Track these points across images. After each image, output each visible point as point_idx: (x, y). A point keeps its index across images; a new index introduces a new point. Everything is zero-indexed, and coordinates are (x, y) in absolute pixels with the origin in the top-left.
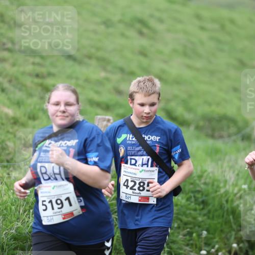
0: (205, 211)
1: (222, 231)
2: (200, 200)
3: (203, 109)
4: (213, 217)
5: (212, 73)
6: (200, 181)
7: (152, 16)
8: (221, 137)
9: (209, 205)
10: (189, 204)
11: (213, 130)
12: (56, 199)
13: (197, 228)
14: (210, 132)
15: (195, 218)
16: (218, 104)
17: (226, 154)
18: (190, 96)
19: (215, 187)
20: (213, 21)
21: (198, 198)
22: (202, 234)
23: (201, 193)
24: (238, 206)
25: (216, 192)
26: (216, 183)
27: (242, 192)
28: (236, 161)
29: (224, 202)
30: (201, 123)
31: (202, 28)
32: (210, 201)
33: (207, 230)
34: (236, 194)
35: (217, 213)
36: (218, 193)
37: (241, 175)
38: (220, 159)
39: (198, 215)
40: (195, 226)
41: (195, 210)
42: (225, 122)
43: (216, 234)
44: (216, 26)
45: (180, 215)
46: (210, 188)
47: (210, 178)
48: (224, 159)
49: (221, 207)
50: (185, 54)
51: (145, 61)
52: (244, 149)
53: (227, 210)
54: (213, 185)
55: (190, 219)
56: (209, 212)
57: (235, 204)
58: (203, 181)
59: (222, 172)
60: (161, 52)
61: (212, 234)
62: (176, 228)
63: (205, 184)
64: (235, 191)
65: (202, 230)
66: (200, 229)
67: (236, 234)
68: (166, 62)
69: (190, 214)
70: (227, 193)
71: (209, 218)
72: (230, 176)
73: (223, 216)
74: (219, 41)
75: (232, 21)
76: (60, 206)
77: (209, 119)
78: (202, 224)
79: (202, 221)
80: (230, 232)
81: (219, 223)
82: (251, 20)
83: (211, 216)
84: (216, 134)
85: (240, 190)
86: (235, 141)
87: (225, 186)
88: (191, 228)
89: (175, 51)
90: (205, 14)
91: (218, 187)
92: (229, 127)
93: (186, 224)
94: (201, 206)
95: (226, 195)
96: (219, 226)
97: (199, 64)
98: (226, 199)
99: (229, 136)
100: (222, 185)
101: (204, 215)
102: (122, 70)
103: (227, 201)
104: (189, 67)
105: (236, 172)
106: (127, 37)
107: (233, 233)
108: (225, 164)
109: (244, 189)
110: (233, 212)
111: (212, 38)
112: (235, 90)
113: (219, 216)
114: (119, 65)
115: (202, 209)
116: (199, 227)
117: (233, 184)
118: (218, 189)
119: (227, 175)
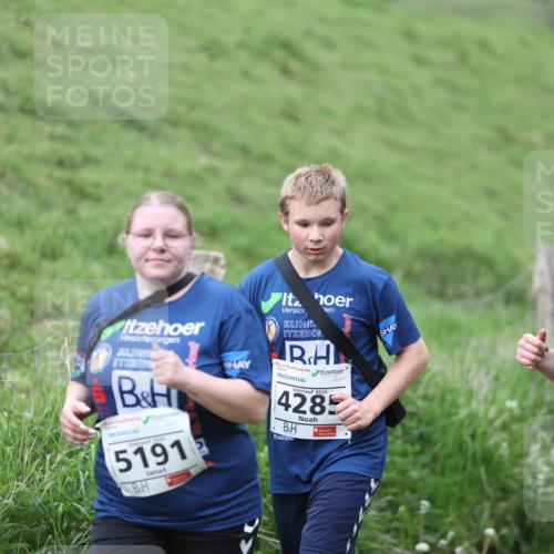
0: (426, 458)
1: (462, 500)
2: (416, 433)
3: (420, 237)
4: (443, 470)
5: (441, 157)
6: (414, 391)
7: (308, 34)
8: (460, 296)
9: (435, 444)
10: (392, 443)
11: (443, 280)
12: (152, 444)
13: (408, 493)
14: (436, 286)
15: (403, 473)
16: (453, 226)
17: (471, 333)
18: (393, 208)
19: (447, 405)
20: (443, 43)
21: (410, 429)
22: (418, 508)
23: (416, 419)
24: (497, 445)
25: (449, 415)
26: (449, 397)
28: (493, 349)
29: (467, 438)
30: (417, 267)
31: (419, 61)
32: (436, 436)
33: (431, 499)
34: (493, 420)
35: (451, 462)
36: (454, 418)
37: (503, 379)
38: (457, 345)
39: (410, 467)
40: (403, 490)
41: (404, 454)
42: (468, 265)
43: (451, 508)
44: (449, 56)
46: (436, 408)
47: (437, 385)
48: (467, 344)
49: (461, 447)
50: (382, 117)
51: (294, 132)
52: (510, 323)
53: (474, 455)
54: (443, 400)
55: (393, 475)
56: (435, 459)
57: (491, 442)
58: (421, 391)
59: (462, 373)
60: (328, 112)
61: (441, 507)
63: (425, 397)
64: (492, 414)
65: (419, 500)
66: (416, 496)
67: (493, 507)
68: (339, 133)
69: (393, 463)
70: (472, 417)
71: (433, 472)
72: (481, 382)
73: (464, 469)
74: (455, 89)
75: (484, 45)
76: (161, 459)
77: (433, 258)
78: (420, 485)
79: (421, 479)
80: (480, 502)
81: (456, 483)
82: (525, 44)
84: (450, 290)
85: (501, 412)
86: (490, 306)
87: (468, 402)
88: (395, 495)
89: (359, 109)
90: (424, 28)
91: (454, 404)
92: (476, 275)
93: (384, 485)
94: (418, 447)
95: (471, 423)
96: (456, 489)
97: (411, 138)
98: (470, 430)
99: (478, 294)
100: (461, 400)
101: (424, 466)
102: (244, 151)
103: (473, 436)
104: (390, 144)
105: (493, 373)
106: (255, 80)
107: (487, 505)
108: (469, 356)
109: (511, 410)
110: (488, 459)
111: (440, 83)
112: (491, 194)
113: (456, 468)
114: (239, 140)
115: (420, 452)
116: (413, 491)
117: (486, 398)
118: (453, 410)
119: (473, 378)
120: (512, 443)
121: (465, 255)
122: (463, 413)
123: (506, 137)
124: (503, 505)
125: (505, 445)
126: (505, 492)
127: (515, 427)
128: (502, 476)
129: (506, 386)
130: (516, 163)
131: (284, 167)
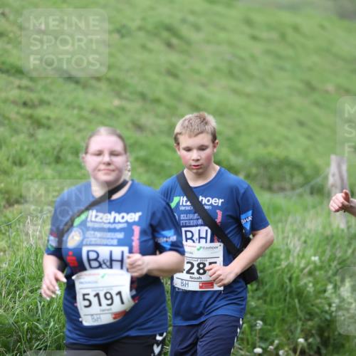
0: (260, 293)
1: (283, 320)
4: (271, 301)
5: (269, 100)
7: (184, 21)
8: (282, 189)
9: (266, 284)
11: (271, 180)
12: (105, 292)
13: (249, 316)
14: (266, 183)
16: (277, 144)
17: (289, 213)
18: (238, 133)
19: (273, 259)
20: (270, 27)
22: (256, 325)
24: (306, 285)
25: (275, 265)
26: (275, 254)
28: (303, 223)
29: (287, 280)
30: (254, 170)
31: (254, 38)
32: (266, 279)
33: (262, 320)
34: (304, 269)
35: (277, 296)
36: (278, 268)
37: (309, 242)
38: (280, 221)
39: (250, 299)
42: (286, 169)
43: (276, 325)
44: (274, 35)
46: (266, 261)
48: (286, 221)
49: (282, 286)
50: (231, 74)
51: (175, 85)
52: (314, 207)
53: (291, 291)
54: (271, 256)
56: (266, 294)
57: (302, 283)
59: (283, 238)
60: (197, 72)
61: (270, 325)
64: (302, 265)
65: (256, 320)
66: (254, 318)
67: (303, 325)
68: (204, 85)
70: (290, 267)
71: (265, 302)
72: (295, 245)
73: (285, 300)
74: (278, 57)
75: (296, 29)
76: (110, 302)
77: (264, 165)
79: (256, 307)
80: (295, 321)
81: (279, 310)
82: (322, 27)
83: (268, 299)
84: (275, 186)
85: (308, 264)
86: (301, 195)
87: (287, 258)
89: (216, 69)
90: (258, 18)
91: (278, 259)
92: (292, 176)
94: (255, 286)
95: (289, 271)
96: (279, 313)
97: (250, 88)
98: (289, 276)
99: (293, 188)
100: (283, 256)
101: (259, 298)
102: (143, 96)
103: (290, 279)
104: (235, 92)
105: (303, 239)
106: (150, 51)
107: (300, 323)
108: (288, 227)
109: (314, 263)
110: (300, 294)
111: (268, 52)
112: (301, 124)
113: (280, 300)
114: (140, 89)
115: (257, 290)
116: (252, 315)
117: (298, 255)
118: (278, 263)
119: (291, 242)
120: (315, 284)
121: (285, 163)
122: (284, 264)
123: (311, 87)
124: (310, 323)
125: (311, 285)
126: (311, 315)
127: (317, 273)
128: (309, 304)
129: (311, 247)
130: (317, 104)
131: (168, 107)
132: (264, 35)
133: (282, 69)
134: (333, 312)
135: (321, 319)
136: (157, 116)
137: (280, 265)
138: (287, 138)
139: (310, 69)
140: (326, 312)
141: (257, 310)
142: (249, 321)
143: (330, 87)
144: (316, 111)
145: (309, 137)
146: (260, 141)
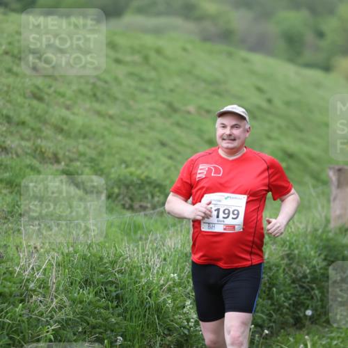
0: (120, 310)
1: (143, 335)
2: (114, 294)
3: (118, 171)
4: (131, 317)
5: (131, 121)
8: (144, 208)
10: (99, 301)
11: (131, 199)
13: (109, 332)
15: (106, 319)
16: (139, 164)
17: (149, 232)
18: (101, 154)
19: (133, 277)
20: (133, 51)
21: (111, 291)
22: (116, 341)
23: (114, 285)
24: (165, 301)
25: (135, 283)
26: (135, 271)
27: (170, 283)
28: (163, 239)
30: (116, 190)
31: (118, 61)
32: (127, 296)
33: (123, 336)
34: (163, 285)
35: (136, 312)
37: (168, 260)
38: (141, 238)
39: (110, 316)
40: (106, 330)
41: (107, 308)
42: (147, 188)
43: (136, 340)
44: (137, 58)
45: (87, 315)
46: (126, 279)
47: (127, 263)
48: (147, 239)
49: (142, 303)
51: (40, 107)
52: (174, 225)
54: (131, 273)
55: (100, 321)
56: (126, 310)
57: (161, 299)
60: (63, 96)
61: (130, 340)
62: (80, 332)
63: (120, 272)
64: (162, 282)
65: (116, 336)
66: (114, 334)
67: (162, 340)
68: (68, 108)
69: (100, 313)
70: (149, 283)
71: (125, 318)
72: (155, 262)
73: (145, 316)
74: (142, 79)
75: (159, 51)
77: (126, 185)
79: (117, 323)
81: (139, 326)
82: (185, 50)
83: (128, 316)
84: (136, 205)
85: (168, 280)
87: (147, 275)
88: (100, 333)
89: (80, 91)
90: (121, 41)
91: (138, 276)
92: (153, 196)
93: (94, 327)
94: (115, 303)
95: (148, 287)
96: (139, 329)
97: (112, 110)
98: (148, 292)
99: (154, 208)
100: (142, 274)
101: (119, 315)
102: (8, 119)
103: (150, 295)
104: (99, 113)
105: (163, 256)
107: (159, 339)
108: (148, 245)
109: (174, 280)
110: (159, 310)
111: (131, 74)
112: (163, 144)
113: (139, 316)
114: (5, 112)
115: (117, 307)
116: (112, 331)
117: (158, 272)
118: (138, 280)
119: (151, 260)
120: (174, 300)
121: (146, 182)
122: (144, 281)
123: (173, 109)
124: (169, 338)
125: (170, 301)
126: (170, 330)
127: (176, 289)
128: (168, 320)
129: (170, 264)
130: (178, 125)
131: (33, 129)
132: (128, 58)
133: (145, 91)
134: (191, 327)
135: (180, 334)
136: (22, 138)
137: (140, 282)
138: (148, 159)
139: (172, 91)
140: (184, 327)
141: (117, 326)
142: (109, 337)
143: (191, 108)
144: (177, 131)
145: (170, 158)
146: (123, 161)
